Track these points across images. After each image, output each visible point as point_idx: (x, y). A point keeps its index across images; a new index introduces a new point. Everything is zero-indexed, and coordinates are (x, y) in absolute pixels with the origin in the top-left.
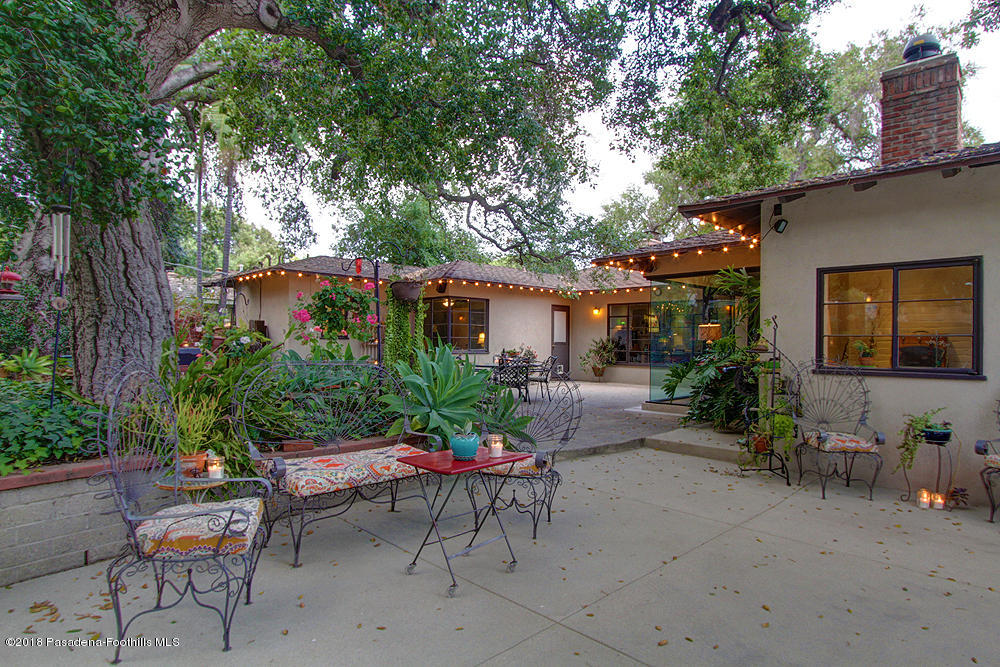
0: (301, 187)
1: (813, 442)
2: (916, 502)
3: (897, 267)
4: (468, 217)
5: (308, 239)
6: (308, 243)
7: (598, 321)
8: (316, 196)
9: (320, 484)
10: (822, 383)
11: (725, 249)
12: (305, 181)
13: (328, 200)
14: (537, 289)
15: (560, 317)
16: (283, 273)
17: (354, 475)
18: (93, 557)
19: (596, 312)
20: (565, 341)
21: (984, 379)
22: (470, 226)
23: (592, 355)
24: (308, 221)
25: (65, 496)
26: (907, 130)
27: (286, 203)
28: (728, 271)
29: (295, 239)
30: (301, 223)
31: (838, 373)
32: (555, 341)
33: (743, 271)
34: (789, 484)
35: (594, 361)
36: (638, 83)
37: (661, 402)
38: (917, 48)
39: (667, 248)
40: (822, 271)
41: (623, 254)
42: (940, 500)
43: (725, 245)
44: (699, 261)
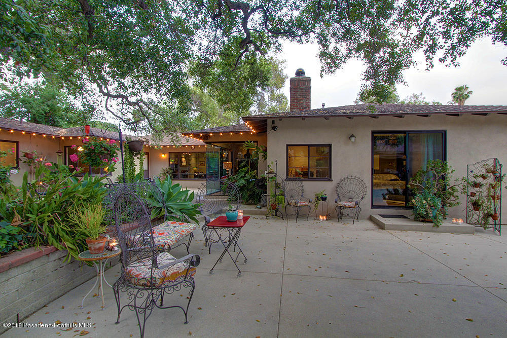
1: (293, 204)
2: (319, 220)
3: (309, 146)
4: (106, 104)
7: (164, 160)
10: (292, 183)
11: (241, 134)
17: (176, 237)
18: (21, 317)
19: (163, 156)
20: (147, 169)
21: (332, 180)
22: (107, 109)
23: (162, 175)
25: (6, 281)
26: (297, 99)
28: (248, 142)
31: (296, 180)
33: (252, 142)
34: (283, 219)
37: (210, 195)
38: (300, 73)
39: (216, 131)
40: (288, 146)
41: (197, 132)
42: (325, 218)
43: (241, 132)
44: (232, 137)
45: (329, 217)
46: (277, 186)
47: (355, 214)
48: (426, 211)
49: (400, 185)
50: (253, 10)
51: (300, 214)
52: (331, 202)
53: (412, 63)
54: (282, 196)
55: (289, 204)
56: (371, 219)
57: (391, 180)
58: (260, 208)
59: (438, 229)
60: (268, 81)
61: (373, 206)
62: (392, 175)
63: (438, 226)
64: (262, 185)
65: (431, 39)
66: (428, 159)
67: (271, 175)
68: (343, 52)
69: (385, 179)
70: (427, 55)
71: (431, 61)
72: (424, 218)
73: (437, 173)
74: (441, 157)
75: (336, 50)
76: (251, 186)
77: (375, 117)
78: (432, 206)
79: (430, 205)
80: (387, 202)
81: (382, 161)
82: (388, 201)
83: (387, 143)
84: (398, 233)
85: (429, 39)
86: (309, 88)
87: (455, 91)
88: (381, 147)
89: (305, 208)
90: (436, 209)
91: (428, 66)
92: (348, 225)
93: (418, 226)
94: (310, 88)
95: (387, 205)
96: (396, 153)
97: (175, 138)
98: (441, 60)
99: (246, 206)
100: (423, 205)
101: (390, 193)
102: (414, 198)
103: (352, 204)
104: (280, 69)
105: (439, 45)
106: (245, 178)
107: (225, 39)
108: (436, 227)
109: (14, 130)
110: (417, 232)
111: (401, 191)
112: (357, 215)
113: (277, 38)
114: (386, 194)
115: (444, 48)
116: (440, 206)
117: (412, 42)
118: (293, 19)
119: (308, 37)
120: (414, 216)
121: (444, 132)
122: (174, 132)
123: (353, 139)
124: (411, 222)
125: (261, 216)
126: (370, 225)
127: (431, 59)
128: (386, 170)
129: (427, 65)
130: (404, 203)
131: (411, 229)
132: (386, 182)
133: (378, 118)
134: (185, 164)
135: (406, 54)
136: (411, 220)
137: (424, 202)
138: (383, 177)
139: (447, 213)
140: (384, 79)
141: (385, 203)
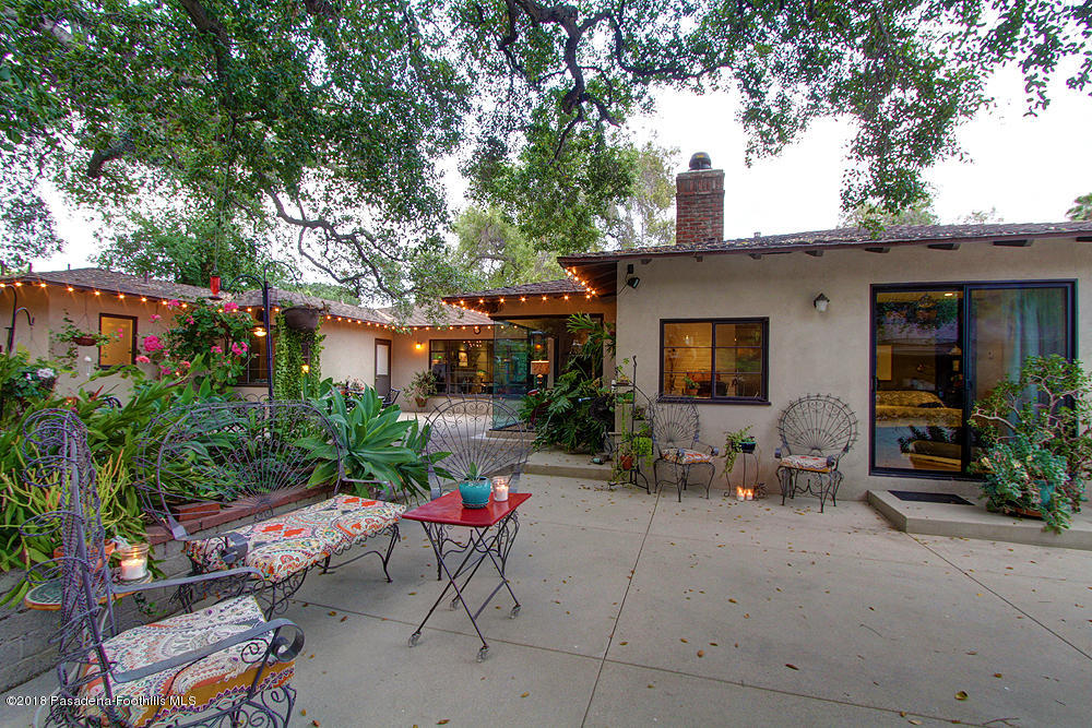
0: (38, 179)
1: (671, 457)
2: (735, 497)
3: (714, 321)
4: (300, 243)
5: (49, 246)
6: (48, 250)
7: (418, 356)
8: (63, 193)
9: (297, 559)
10: (670, 409)
11: (566, 298)
12: (45, 173)
13: (82, 200)
14: (364, 323)
15: (382, 350)
16: (43, 285)
17: (329, 541)
19: (418, 347)
20: (387, 373)
21: (770, 404)
22: (302, 253)
23: (415, 386)
24: (49, 223)
26: (692, 220)
27: (13, 197)
28: (577, 316)
29: (28, 244)
30: (38, 225)
31: (680, 402)
32: (378, 373)
33: (588, 316)
34: (649, 493)
35: (415, 393)
36: (492, 141)
37: (500, 429)
38: (700, 161)
39: (514, 293)
40: (663, 322)
41: (472, 294)
42: (750, 494)
43: (566, 293)
44: (545, 306)
45: (761, 492)
46: (638, 414)
47: (827, 488)
48: (1023, 489)
49: (945, 419)
50: (590, 23)
51: (689, 482)
52: (765, 456)
53: (982, 106)
54: (646, 439)
55: (662, 457)
56: (869, 500)
57: (922, 406)
58: (601, 463)
59: (1058, 539)
60: (629, 183)
61: (874, 469)
62: (923, 394)
63: (1057, 530)
64: (603, 411)
65: (1040, 32)
66: (1023, 355)
67: (622, 390)
68: (799, 104)
69: (906, 403)
70: (1028, 75)
71: (1041, 89)
72: (1017, 506)
73: (1052, 390)
74: (1061, 348)
75: (783, 103)
76: (581, 413)
77: (880, 250)
78: (1040, 478)
79: (1032, 474)
80: (911, 458)
81: (897, 360)
82: (914, 455)
83: (911, 319)
84: (942, 544)
85: (1033, 33)
86: (719, 195)
87: (1076, 205)
88: (897, 328)
89: (702, 467)
90: (1050, 484)
91: (1033, 104)
92: (807, 516)
93: (1000, 527)
94: (721, 194)
95: (912, 468)
96: (933, 342)
97: (436, 310)
98: (1071, 83)
99: (569, 457)
100: (1012, 474)
101: (919, 436)
102: (987, 454)
103: (819, 463)
104: (666, 168)
105: (1066, 43)
106: (570, 396)
107: (533, 95)
108: (1051, 532)
109: (125, 294)
110: (998, 543)
111: (947, 433)
112: (831, 490)
113: (646, 84)
114: (910, 440)
115: (1082, 51)
116: (1064, 477)
117: (982, 49)
118: (681, 36)
119: (717, 78)
120: (986, 500)
121: (1069, 285)
122: (435, 298)
123: (822, 305)
124: (977, 515)
125: (599, 483)
126: (866, 516)
127: (1039, 85)
128: (908, 382)
129: (1030, 100)
130: (959, 462)
131: (981, 535)
132: (910, 410)
133: (887, 251)
134: (465, 364)
135: (965, 83)
136: (979, 510)
137: (1017, 464)
138: (900, 398)
139: (1083, 497)
140: (905, 152)
141: (905, 461)
